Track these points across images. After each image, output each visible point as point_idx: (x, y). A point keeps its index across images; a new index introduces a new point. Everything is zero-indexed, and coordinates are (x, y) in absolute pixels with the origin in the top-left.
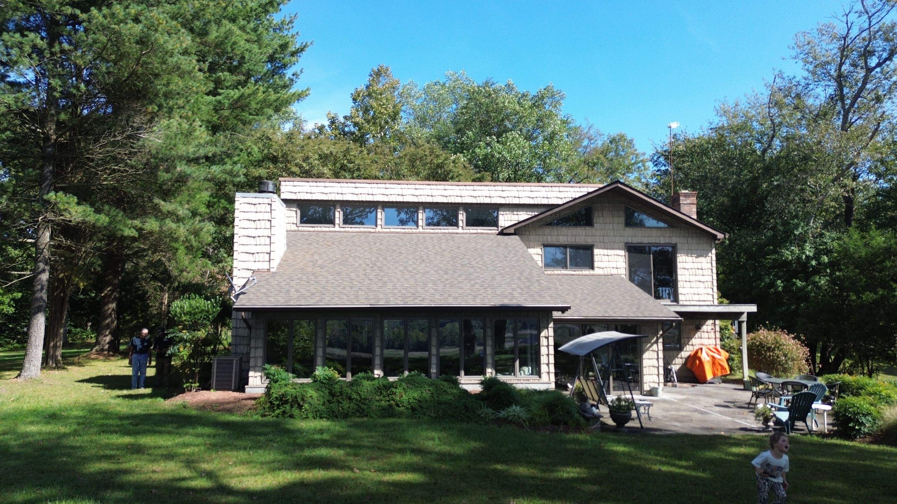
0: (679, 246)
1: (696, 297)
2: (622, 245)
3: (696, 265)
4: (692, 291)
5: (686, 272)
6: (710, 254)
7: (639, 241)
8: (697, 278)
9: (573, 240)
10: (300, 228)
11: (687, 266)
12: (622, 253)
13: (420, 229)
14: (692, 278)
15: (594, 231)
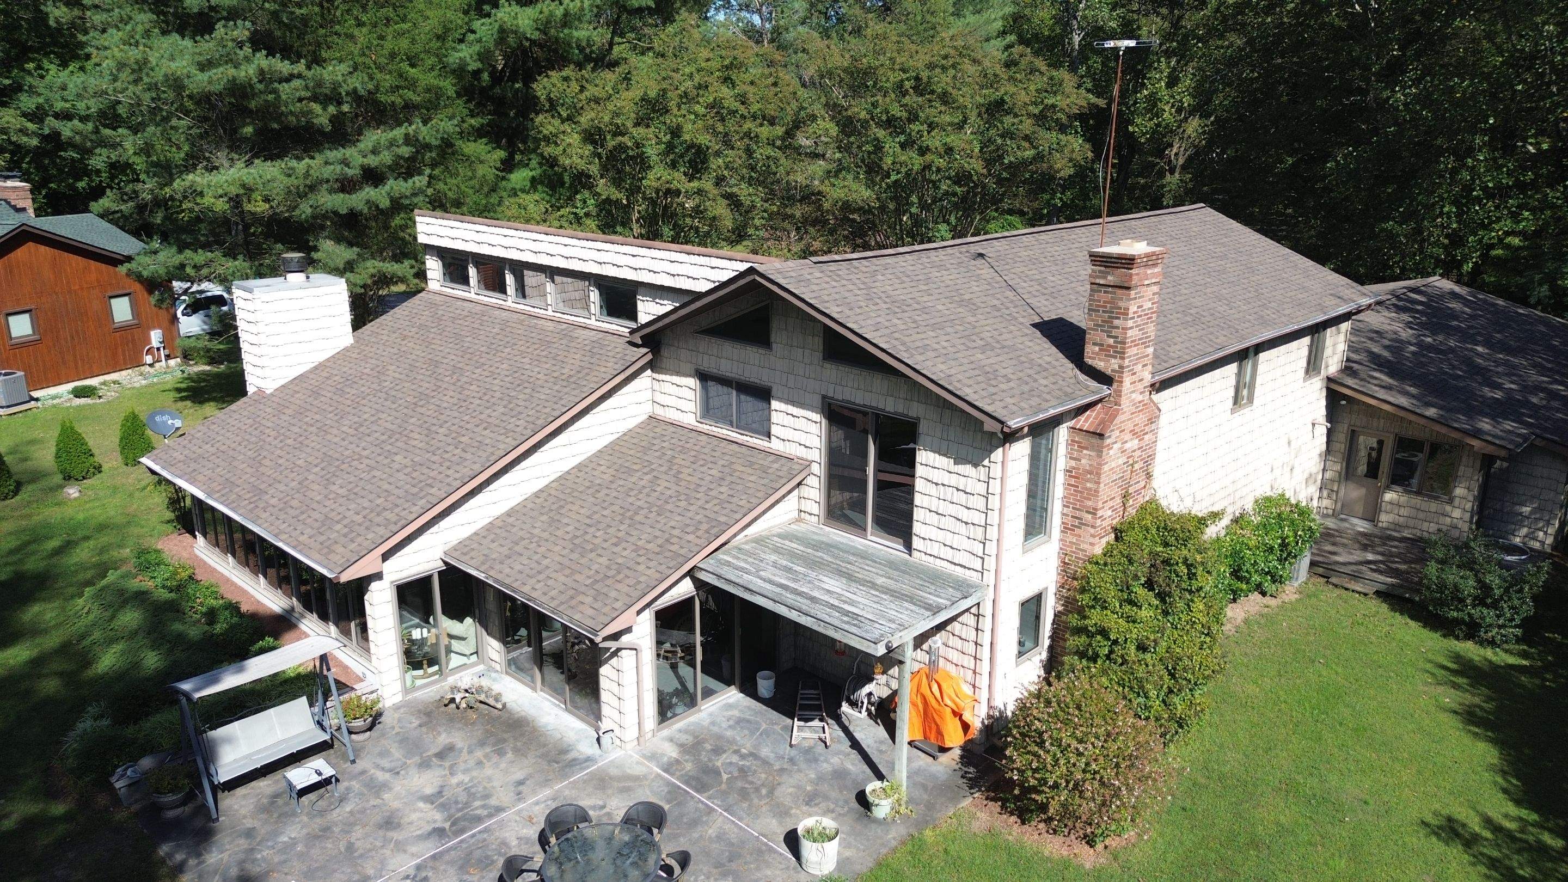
0: (923, 427)
1: (948, 553)
2: (817, 400)
3: (953, 480)
4: (940, 536)
5: (932, 490)
6: (986, 462)
7: (847, 397)
8: (952, 510)
9: (740, 372)
10: (444, 289)
11: (936, 476)
12: (816, 417)
13: (550, 312)
14: (943, 507)
15: (772, 358)
